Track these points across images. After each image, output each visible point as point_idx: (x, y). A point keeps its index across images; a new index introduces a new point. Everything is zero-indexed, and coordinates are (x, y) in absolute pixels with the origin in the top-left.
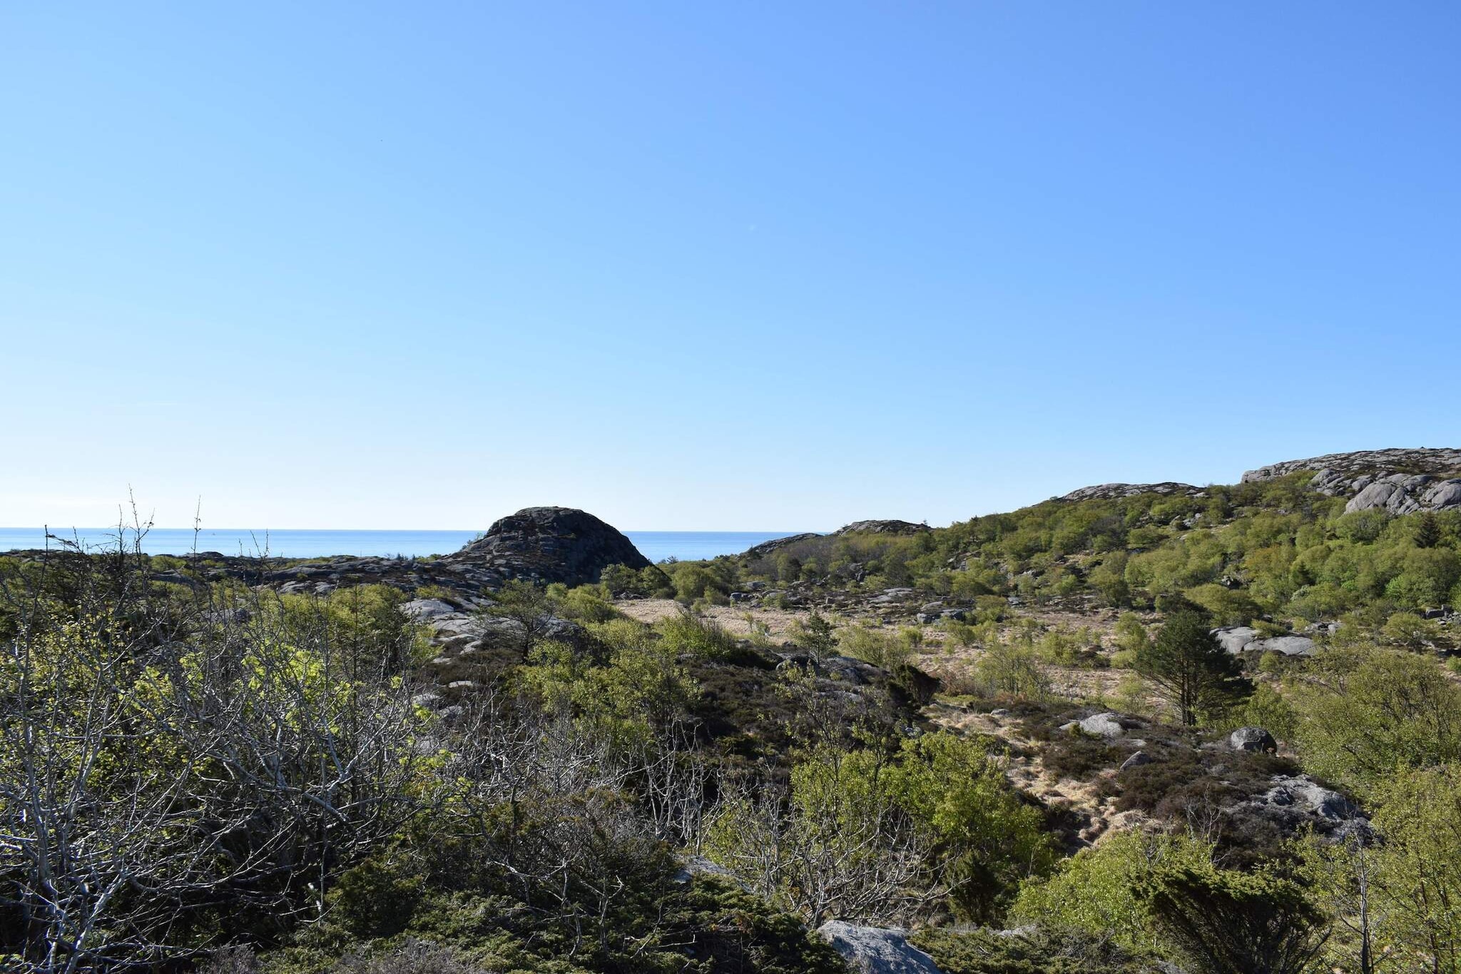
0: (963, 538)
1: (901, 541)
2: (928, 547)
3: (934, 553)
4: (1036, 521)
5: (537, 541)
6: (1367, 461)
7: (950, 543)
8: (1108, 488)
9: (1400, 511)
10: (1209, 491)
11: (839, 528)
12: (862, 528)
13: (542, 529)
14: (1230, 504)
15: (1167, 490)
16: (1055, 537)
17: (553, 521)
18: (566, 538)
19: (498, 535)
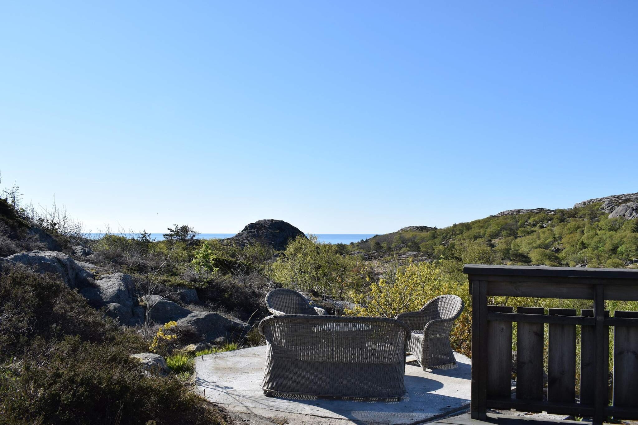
0: (449, 233)
1: (424, 234)
2: (434, 237)
3: (436, 239)
4: (480, 225)
5: (262, 233)
6: (627, 198)
7: (444, 235)
8: (514, 211)
9: (630, 218)
10: (555, 212)
11: (399, 230)
12: (408, 229)
13: (265, 228)
14: (564, 217)
15: (538, 211)
16: (487, 232)
17: (270, 225)
18: (275, 232)
19: (247, 231)
